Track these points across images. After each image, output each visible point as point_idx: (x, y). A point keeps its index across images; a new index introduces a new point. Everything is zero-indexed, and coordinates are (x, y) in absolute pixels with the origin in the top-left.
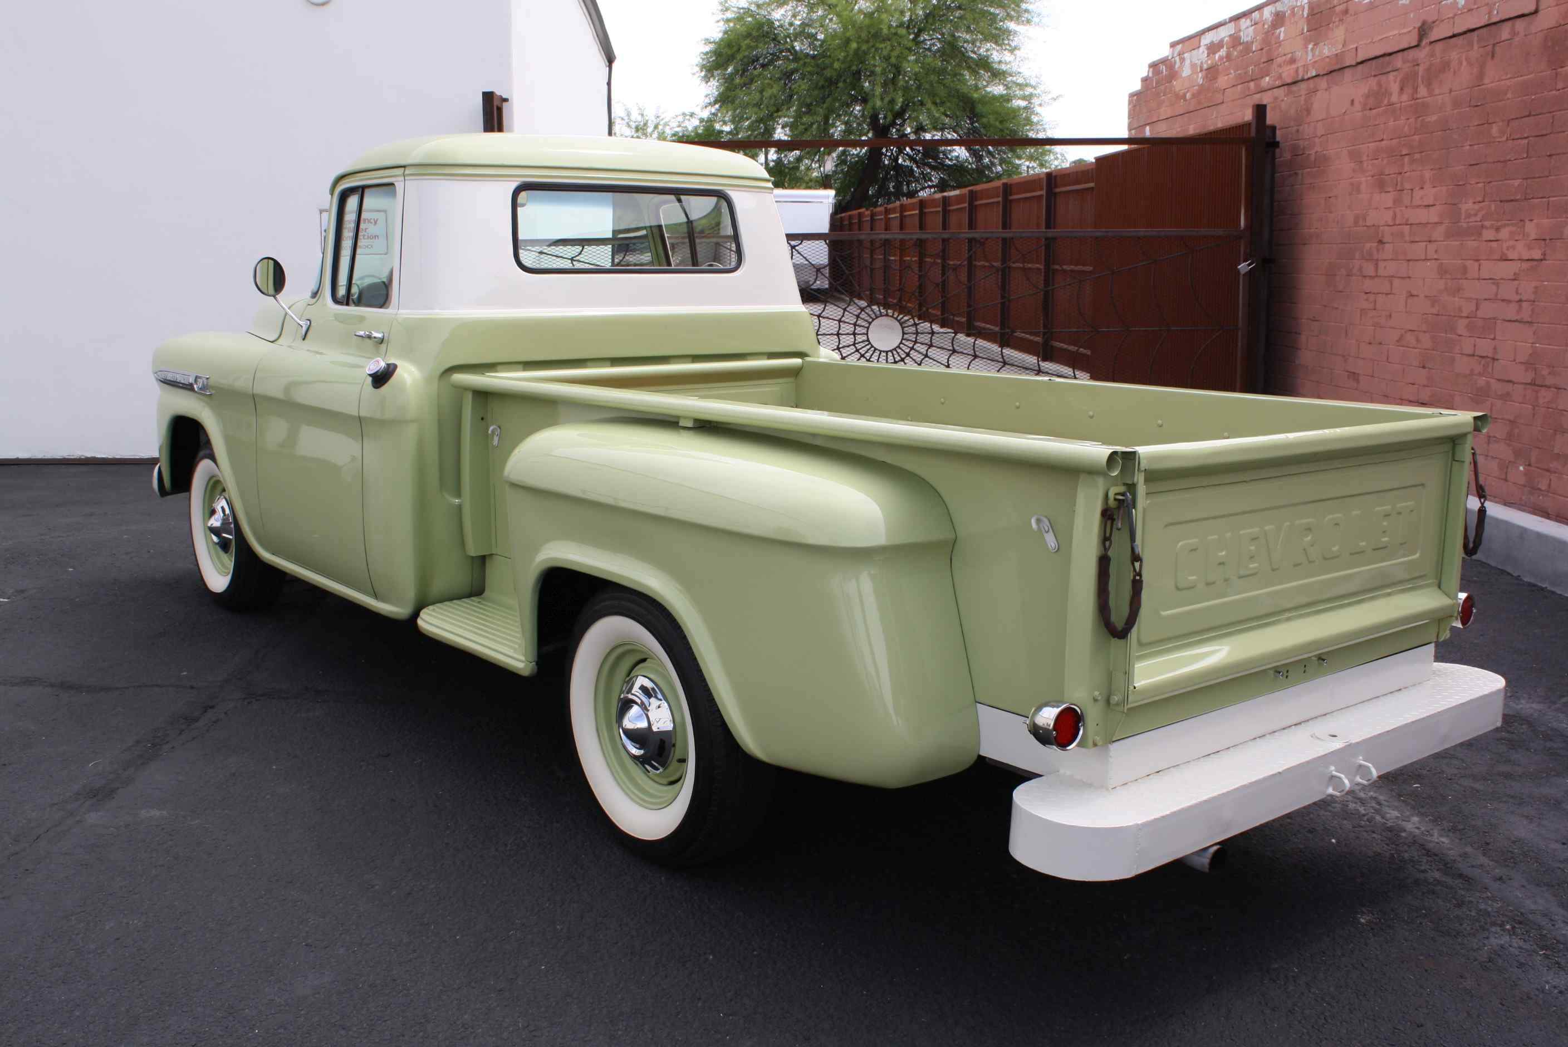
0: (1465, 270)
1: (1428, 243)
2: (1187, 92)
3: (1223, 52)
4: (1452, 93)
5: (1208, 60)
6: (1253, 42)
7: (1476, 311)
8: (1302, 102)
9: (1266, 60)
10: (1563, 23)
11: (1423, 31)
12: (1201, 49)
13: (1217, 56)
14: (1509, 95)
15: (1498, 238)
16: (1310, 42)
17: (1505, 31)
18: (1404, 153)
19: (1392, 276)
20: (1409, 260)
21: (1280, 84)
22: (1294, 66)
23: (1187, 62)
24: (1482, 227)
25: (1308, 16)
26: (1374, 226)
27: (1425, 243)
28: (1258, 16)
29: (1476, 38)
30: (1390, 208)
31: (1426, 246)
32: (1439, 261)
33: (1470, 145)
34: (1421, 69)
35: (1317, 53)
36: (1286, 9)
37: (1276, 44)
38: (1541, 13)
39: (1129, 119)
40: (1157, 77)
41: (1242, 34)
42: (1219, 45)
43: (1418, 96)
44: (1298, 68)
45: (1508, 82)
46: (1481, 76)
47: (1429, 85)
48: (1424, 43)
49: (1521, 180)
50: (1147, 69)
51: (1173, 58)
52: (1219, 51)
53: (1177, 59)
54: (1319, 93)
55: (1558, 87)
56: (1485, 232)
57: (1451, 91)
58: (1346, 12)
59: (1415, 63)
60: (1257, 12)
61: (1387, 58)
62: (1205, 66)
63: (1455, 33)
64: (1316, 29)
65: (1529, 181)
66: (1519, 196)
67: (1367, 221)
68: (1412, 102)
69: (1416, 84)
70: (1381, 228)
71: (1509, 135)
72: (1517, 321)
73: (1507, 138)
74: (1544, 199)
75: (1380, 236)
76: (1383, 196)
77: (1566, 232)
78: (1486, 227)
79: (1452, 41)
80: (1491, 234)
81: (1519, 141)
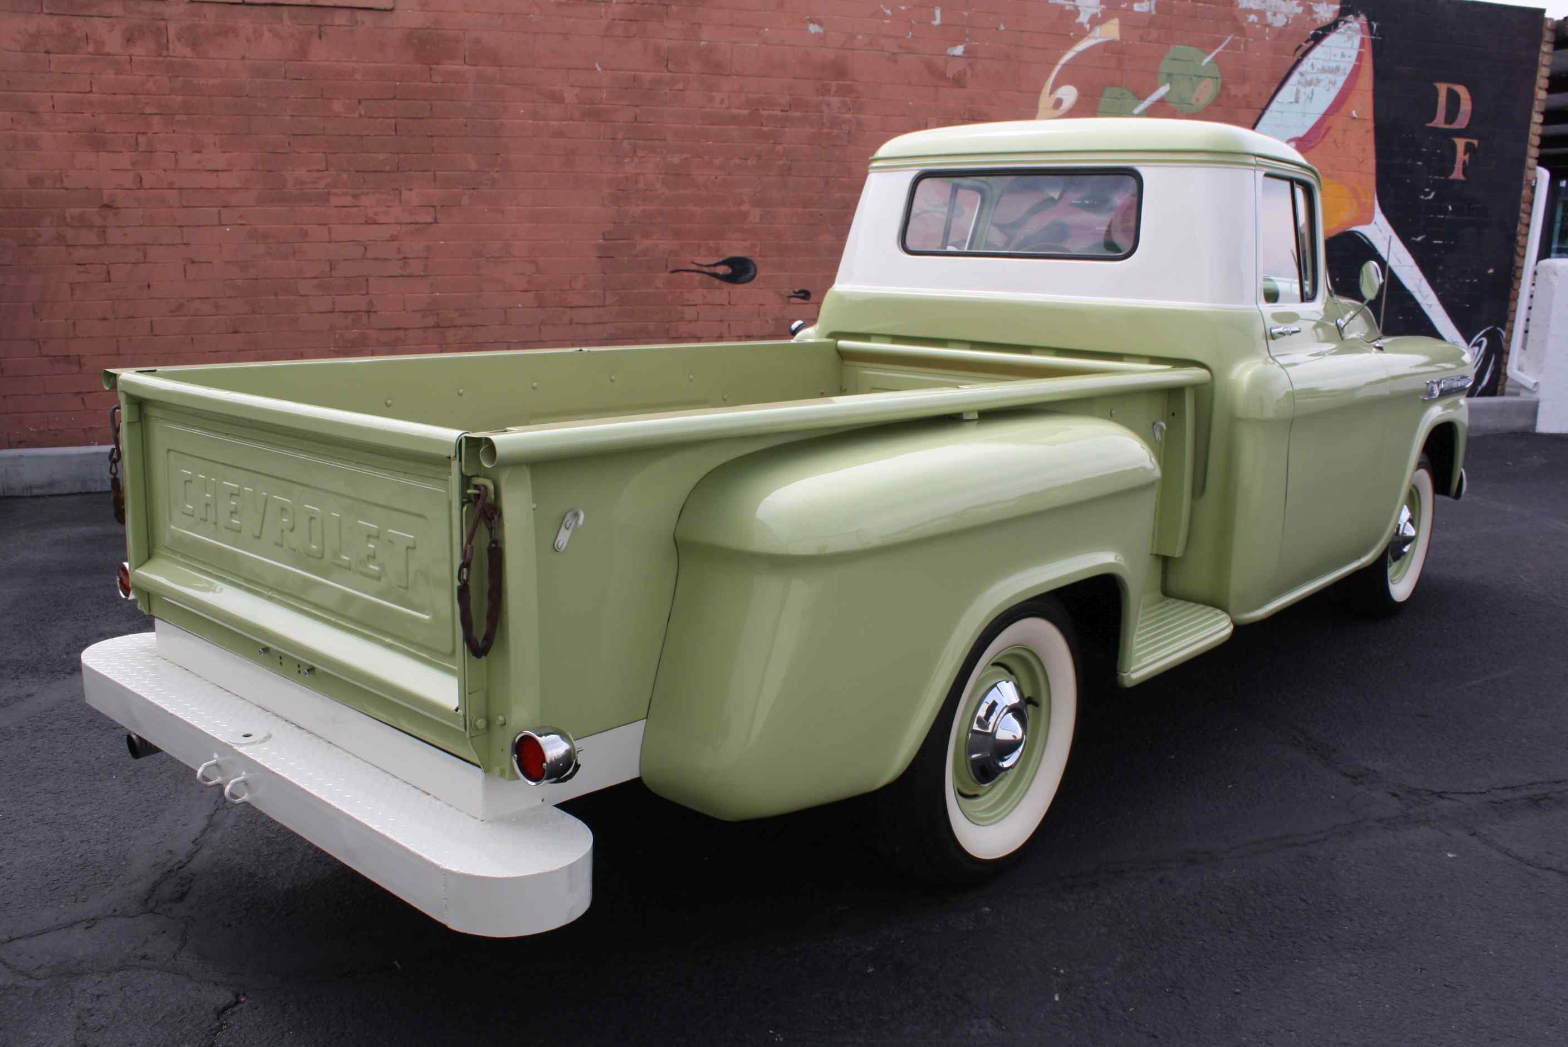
0: (305, 234)
1: (221, 208)
4: (247, 61)
10: (432, 27)
14: (358, 76)
15: (357, 205)
17: (341, 18)
18: (148, 111)
19: (146, 244)
20: (181, 226)
26: (86, 188)
27: (215, 209)
29: (286, 15)
30: (125, 170)
31: (219, 213)
32: (249, 227)
33: (292, 115)
34: (174, 26)
38: (394, 12)
43: (172, 54)
45: (354, 65)
46: (302, 53)
47: (194, 45)
49: (389, 155)
55: (434, 81)
56: (332, 198)
57: (243, 58)
65: (402, 156)
66: (388, 168)
67: (67, 183)
68: (160, 59)
69: (164, 41)
70: (106, 192)
71: (363, 113)
72: (402, 276)
73: (360, 115)
74: (427, 173)
75: (106, 200)
76: (103, 155)
77: (465, 201)
78: (335, 194)
79: (236, 7)
80: (348, 201)
81: (380, 121)
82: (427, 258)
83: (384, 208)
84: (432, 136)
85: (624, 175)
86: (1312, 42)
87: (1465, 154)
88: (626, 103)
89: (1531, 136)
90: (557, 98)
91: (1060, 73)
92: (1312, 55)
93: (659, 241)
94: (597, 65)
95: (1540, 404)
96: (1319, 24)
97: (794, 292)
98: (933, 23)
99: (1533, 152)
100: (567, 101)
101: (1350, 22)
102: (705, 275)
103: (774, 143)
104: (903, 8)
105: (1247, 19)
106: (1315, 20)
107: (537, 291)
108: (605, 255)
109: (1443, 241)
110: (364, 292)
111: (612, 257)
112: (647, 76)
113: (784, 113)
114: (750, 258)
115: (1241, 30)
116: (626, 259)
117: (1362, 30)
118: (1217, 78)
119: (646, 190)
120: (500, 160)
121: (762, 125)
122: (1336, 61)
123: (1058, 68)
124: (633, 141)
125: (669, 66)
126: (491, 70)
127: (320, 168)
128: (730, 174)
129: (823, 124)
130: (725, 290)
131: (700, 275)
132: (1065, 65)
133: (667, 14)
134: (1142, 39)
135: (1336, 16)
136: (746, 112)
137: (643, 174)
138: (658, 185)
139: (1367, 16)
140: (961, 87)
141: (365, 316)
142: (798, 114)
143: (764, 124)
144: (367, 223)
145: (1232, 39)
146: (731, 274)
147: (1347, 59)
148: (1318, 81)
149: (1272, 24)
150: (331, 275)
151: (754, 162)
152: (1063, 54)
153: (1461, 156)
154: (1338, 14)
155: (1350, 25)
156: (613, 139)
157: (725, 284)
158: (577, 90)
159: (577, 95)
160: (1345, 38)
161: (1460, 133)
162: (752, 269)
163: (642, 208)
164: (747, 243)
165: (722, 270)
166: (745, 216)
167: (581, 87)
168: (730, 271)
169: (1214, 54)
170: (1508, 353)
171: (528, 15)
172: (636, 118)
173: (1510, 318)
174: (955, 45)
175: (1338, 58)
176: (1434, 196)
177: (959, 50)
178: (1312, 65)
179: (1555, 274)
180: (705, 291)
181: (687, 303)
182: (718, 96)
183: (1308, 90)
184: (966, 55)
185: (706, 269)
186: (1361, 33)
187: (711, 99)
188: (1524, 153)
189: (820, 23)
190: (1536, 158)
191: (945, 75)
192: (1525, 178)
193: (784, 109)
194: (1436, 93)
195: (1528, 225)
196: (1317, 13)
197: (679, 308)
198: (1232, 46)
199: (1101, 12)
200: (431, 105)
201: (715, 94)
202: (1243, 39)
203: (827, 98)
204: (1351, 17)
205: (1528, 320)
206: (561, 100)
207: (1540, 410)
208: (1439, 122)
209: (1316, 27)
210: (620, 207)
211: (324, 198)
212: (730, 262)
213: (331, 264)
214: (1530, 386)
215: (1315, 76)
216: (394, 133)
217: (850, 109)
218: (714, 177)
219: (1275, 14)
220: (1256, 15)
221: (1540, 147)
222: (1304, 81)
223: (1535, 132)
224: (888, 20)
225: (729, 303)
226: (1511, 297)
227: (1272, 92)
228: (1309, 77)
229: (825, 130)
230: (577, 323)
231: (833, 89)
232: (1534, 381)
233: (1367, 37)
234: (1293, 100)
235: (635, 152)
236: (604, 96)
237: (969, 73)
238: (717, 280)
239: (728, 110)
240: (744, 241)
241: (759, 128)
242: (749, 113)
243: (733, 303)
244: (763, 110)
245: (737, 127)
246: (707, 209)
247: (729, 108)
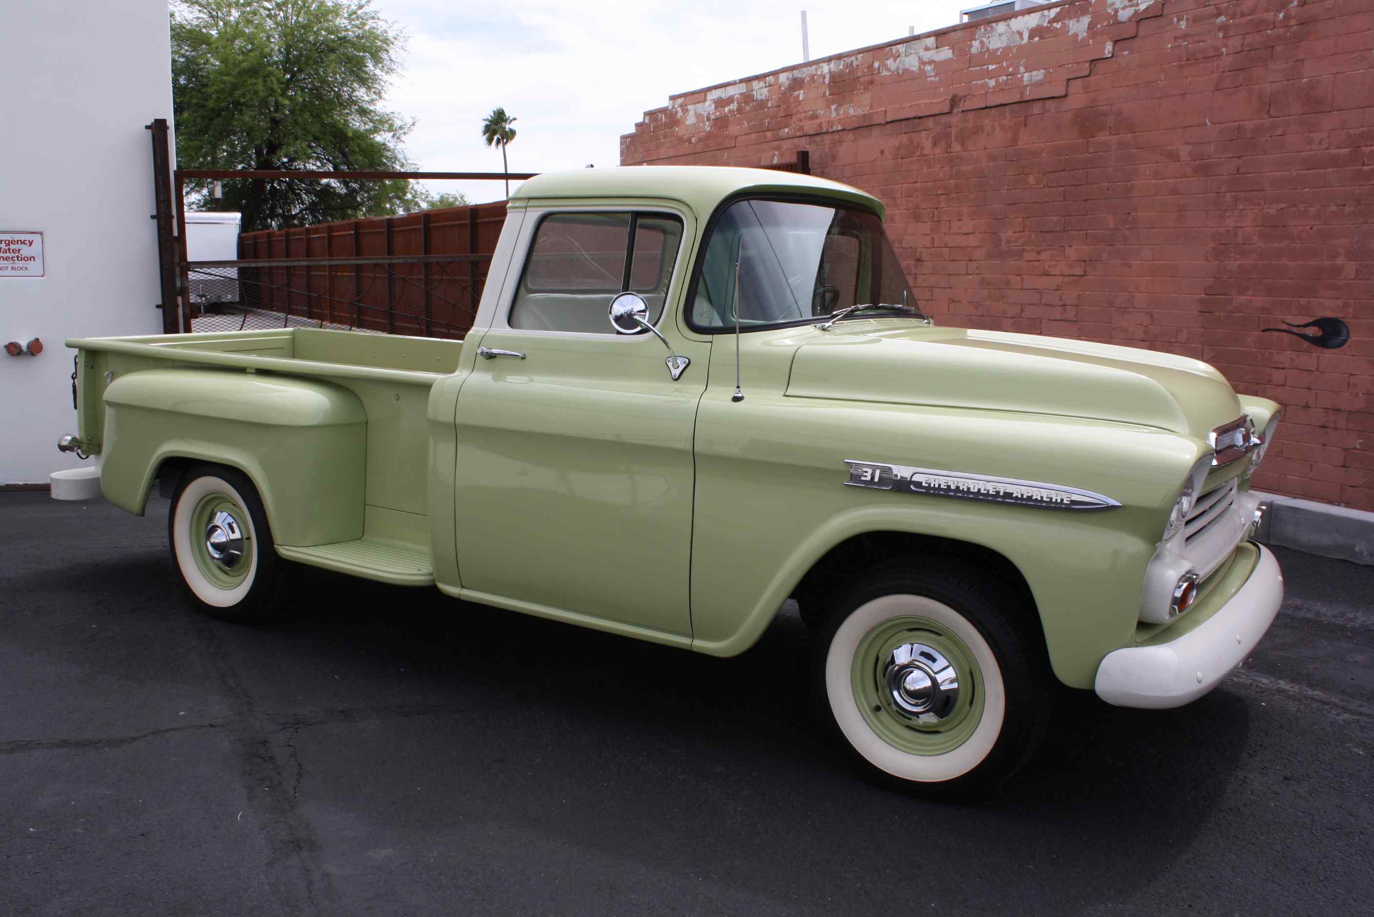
0: (1008, 282)
1: (968, 262)
2: (693, 137)
3: (734, 106)
4: (987, 151)
5: (716, 112)
6: (768, 100)
7: (1022, 312)
8: (827, 150)
9: (783, 115)
10: (1091, 105)
11: (954, 101)
12: (707, 103)
13: (726, 110)
14: (1044, 154)
15: (1039, 259)
16: (833, 104)
17: (1037, 109)
18: (940, 192)
19: (933, 287)
20: (949, 275)
21: (802, 135)
22: (817, 121)
23: (691, 113)
24: (1023, 250)
25: (829, 83)
26: (911, 247)
27: (966, 262)
28: (773, 80)
29: (1008, 113)
30: (928, 235)
31: (967, 264)
32: (981, 276)
33: (1007, 190)
34: (954, 131)
35: (842, 112)
36: (804, 76)
37: (794, 102)
38: (1069, 98)
39: (621, 156)
40: (655, 123)
41: (755, 93)
42: (730, 100)
43: (952, 150)
44: (821, 124)
45: (1042, 145)
46: (1015, 140)
47: (963, 142)
48: (955, 111)
49: (1059, 217)
50: (643, 116)
51: (673, 108)
52: (729, 105)
53: (679, 109)
54: (845, 143)
55: (1090, 152)
56: (1025, 254)
57: (985, 148)
58: (872, 82)
59: (947, 126)
60: (771, 77)
61: (917, 121)
62: (713, 117)
63: (988, 105)
64: (839, 94)
65: (1067, 218)
66: (1058, 229)
67: (904, 245)
68: (946, 155)
69: (949, 142)
70: (919, 250)
71: (1045, 184)
72: (1061, 320)
73: (1044, 186)
74: (1082, 232)
75: (918, 257)
76: (919, 224)
77: (1105, 256)
78: (1027, 251)
79: (984, 111)
80: (1033, 256)
81: (1056, 188)
82: (1077, 306)
83: (1052, 263)
84: (1086, 200)
85: (1225, 229)
88: (1230, 156)
90: (1174, 157)
93: (1253, 298)
94: (1207, 121)
100: (1182, 159)
102: (1295, 337)
107: (1151, 341)
108: (1205, 309)
111: (1211, 312)
112: (1249, 125)
114: (1342, 320)
116: (1223, 314)
119: (1244, 244)
120: (1130, 218)
121: (1363, 165)
124: (1234, 194)
125: (1271, 111)
126: (1129, 137)
127: (1020, 230)
128: (1325, 224)
130: (1314, 355)
131: (1289, 336)
133: (1272, 56)
136: (1346, 151)
137: (1242, 227)
138: (1255, 238)
143: (1365, 163)
144: (1044, 275)
146: (1322, 335)
150: (1020, 316)
151: (1352, 208)
156: (1217, 193)
157: (1314, 348)
158: (1190, 147)
159: (1190, 153)
162: (1345, 333)
163: (1239, 263)
164: (1340, 303)
165: (1312, 331)
166: (1338, 270)
167: (1193, 144)
168: (1320, 334)
171: (1156, 82)
172: (1238, 169)
180: (1295, 354)
181: (1278, 365)
185: (1295, 330)
187: (1310, 143)
197: (1268, 370)
200: (1087, 172)
201: (1314, 135)
206: (1178, 158)
210: (1220, 261)
211: (1020, 254)
212: (1320, 323)
213: (1020, 307)
216: (1063, 199)
218: (1308, 227)
225: (1317, 369)
235: (1236, 205)
236: (1212, 150)
238: (1305, 342)
239: (1327, 151)
240: (1337, 299)
241: (1360, 167)
242: (1350, 152)
243: (1321, 370)
244: (1366, 146)
245: (1334, 169)
246: (1300, 263)
247: (1327, 149)
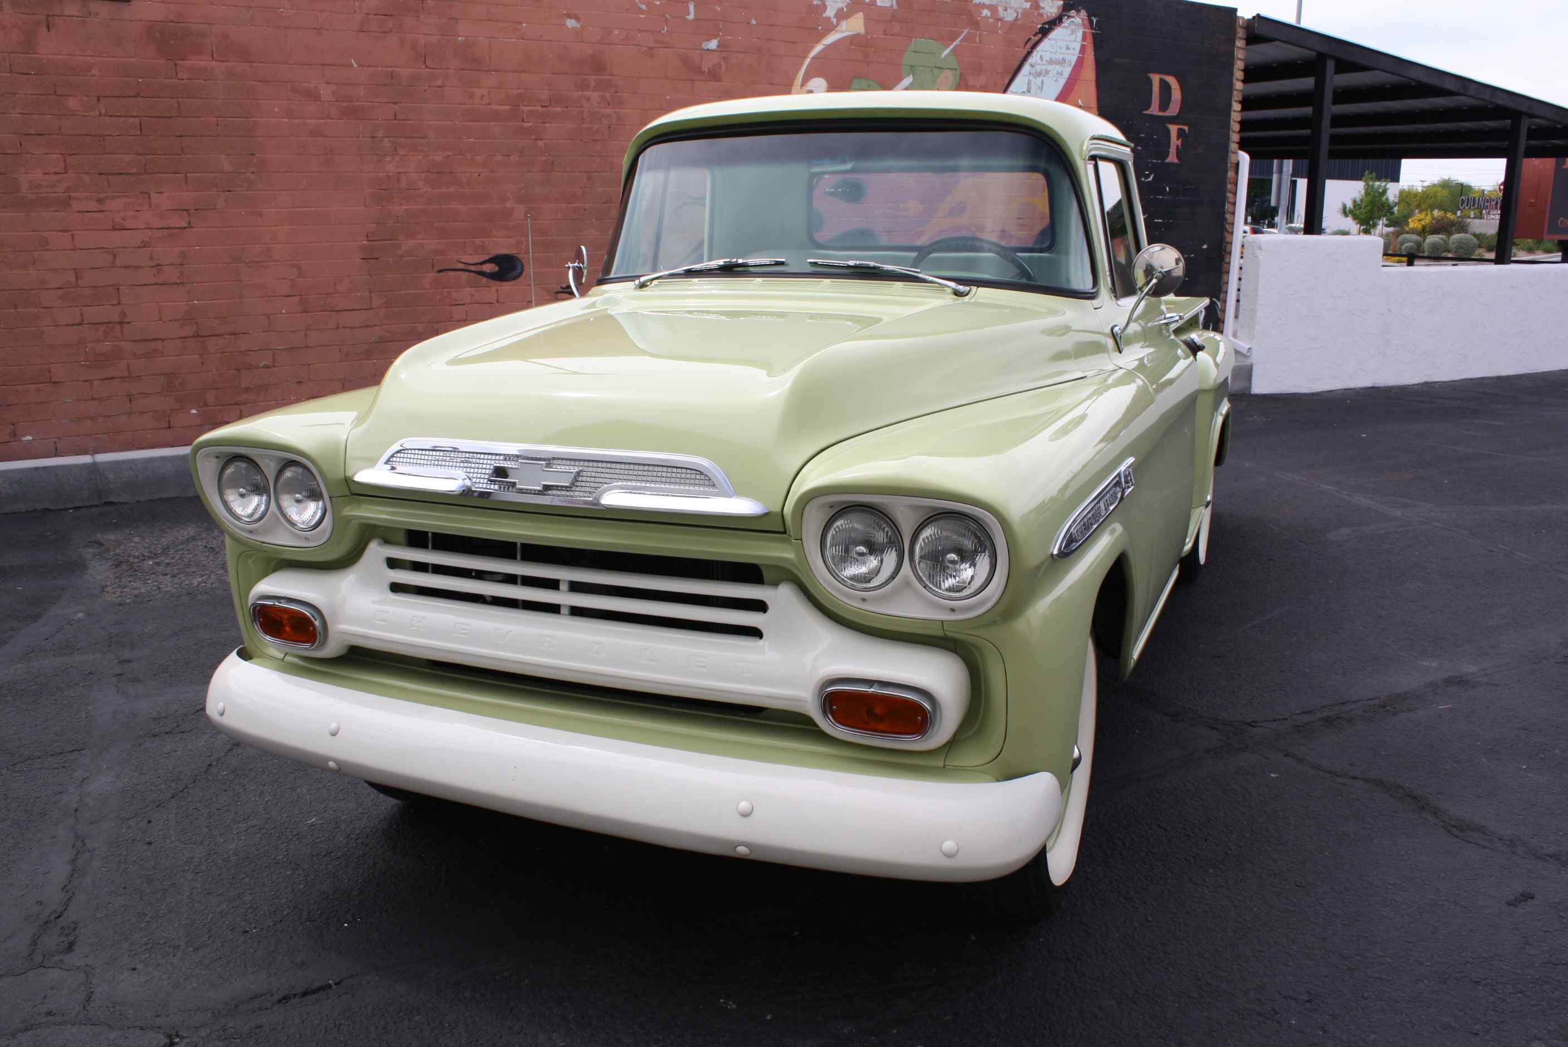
0: (45, 241)
10: (175, 20)
14: (95, 72)
45: (89, 60)
46: (29, 45)
49: (135, 156)
55: (180, 77)
56: (74, 202)
65: (149, 157)
66: (134, 170)
71: (103, 111)
72: (156, 284)
73: (100, 114)
74: (177, 175)
77: (220, 203)
78: (77, 199)
80: (92, 205)
81: (122, 119)
82: (182, 265)
83: (132, 213)
84: (181, 136)
85: (385, 174)
86: (1040, 36)
87: (1178, 140)
88: (385, 100)
89: (1232, 123)
90: (313, 96)
91: (810, 65)
92: (1041, 47)
93: (424, 241)
94: (353, 62)
95: (1254, 368)
96: (1046, 19)
97: (562, 288)
98: (687, 17)
99: (1235, 137)
100: (323, 99)
101: (1073, 17)
102: (472, 274)
103: (535, 139)
104: (658, 3)
105: (981, 13)
106: (1041, 15)
107: (300, 295)
108: (369, 256)
109: (1164, 220)
110: (115, 302)
111: (377, 259)
112: (405, 72)
113: (544, 109)
114: (516, 255)
115: (975, 23)
116: (391, 260)
117: (1084, 25)
118: (955, 69)
119: (409, 189)
120: (255, 160)
121: (523, 120)
122: (1062, 54)
123: (808, 61)
124: (391, 139)
125: (428, 62)
126: (241, 67)
127: (58, 170)
128: (492, 171)
129: (583, 119)
130: (493, 289)
131: (468, 274)
132: (813, 58)
133: (423, 9)
134: (885, 32)
135: (1060, 12)
136: (508, 107)
137: (405, 173)
138: (421, 184)
139: (1087, 12)
140: (717, 81)
141: (118, 327)
142: (559, 109)
143: (525, 120)
144: (114, 229)
145: (968, 33)
146: (499, 271)
147: (1071, 51)
148: (1047, 72)
149: (1004, 18)
150: (78, 285)
151: (517, 158)
152: (812, 48)
153: (1175, 141)
154: (1061, 9)
155: (1073, 20)
156: (373, 137)
157: (492, 282)
158: (335, 87)
159: (334, 93)
160: (1069, 31)
161: (1173, 120)
162: (519, 266)
163: (405, 207)
164: (513, 241)
165: (488, 268)
166: (509, 213)
168: (497, 269)
169: (951, 47)
170: (1223, 322)
171: (278, 9)
172: (395, 115)
173: (1224, 289)
174: (709, 40)
175: (1064, 51)
176: (1153, 178)
177: (713, 44)
178: (1041, 56)
179: (1260, 248)
180: (473, 290)
181: (455, 303)
182: (478, 92)
183: (1039, 80)
184: (719, 49)
185: (472, 268)
186: (1083, 28)
187: (471, 96)
188: (1227, 138)
189: (577, 18)
190: (1237, 143)
191: (701, 68)
192: (1229, 161)
193: (543, 105)
194: (1150, 82)
195: (1234, 204)
196: (1043, 8)
197: (448, 308)
198: (967, 39)
199: (846, 6)
200: (178, 102)
201: (474, 90)
202: (978, 33)
203: (587, 93)
204: (1073, 13)
205: (1239, 290)
206: (317, 98)
207: (1254, 373)
208: (1154, 110)
209: (1043, 21)
210: (382, 206)
211: (65, 203)
212: (495, 260)
213: (76, 273)
214: (1245, 352)
215: (1044, 67)
216: (139, 133)
217: (609, 104)
218: (476, 174)
219: (1006, 10)
220: (989, 10)
221: (1240, 132)
222: (1034, 72)
223: (1235, 119)
224: (643, 14)
225: (498, 301)
226: (1224, 270)
227: (1007, 81)
228: (1038, 68)
229: (584, 126)
230: (344, 327)
231: (593, 84)
232: (1248, 347)
233: (1088, 31)
234: (1025, 90)
235: (396, 150)
236: (362, 94)
237: (723, 70)
238: (484, 278)
239: (488, 106)
240: (510, 237)
241: (520, 124)
242: (510, 109)
243: (500, 300)
244: (524, 105)
245: (498, 123)
246: (472, 206)
247: (489, 104)
